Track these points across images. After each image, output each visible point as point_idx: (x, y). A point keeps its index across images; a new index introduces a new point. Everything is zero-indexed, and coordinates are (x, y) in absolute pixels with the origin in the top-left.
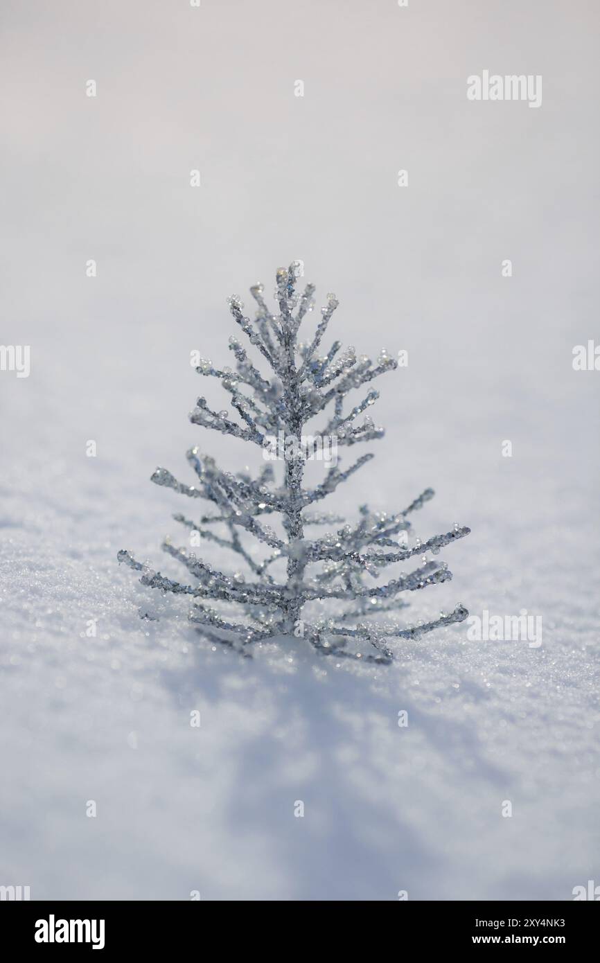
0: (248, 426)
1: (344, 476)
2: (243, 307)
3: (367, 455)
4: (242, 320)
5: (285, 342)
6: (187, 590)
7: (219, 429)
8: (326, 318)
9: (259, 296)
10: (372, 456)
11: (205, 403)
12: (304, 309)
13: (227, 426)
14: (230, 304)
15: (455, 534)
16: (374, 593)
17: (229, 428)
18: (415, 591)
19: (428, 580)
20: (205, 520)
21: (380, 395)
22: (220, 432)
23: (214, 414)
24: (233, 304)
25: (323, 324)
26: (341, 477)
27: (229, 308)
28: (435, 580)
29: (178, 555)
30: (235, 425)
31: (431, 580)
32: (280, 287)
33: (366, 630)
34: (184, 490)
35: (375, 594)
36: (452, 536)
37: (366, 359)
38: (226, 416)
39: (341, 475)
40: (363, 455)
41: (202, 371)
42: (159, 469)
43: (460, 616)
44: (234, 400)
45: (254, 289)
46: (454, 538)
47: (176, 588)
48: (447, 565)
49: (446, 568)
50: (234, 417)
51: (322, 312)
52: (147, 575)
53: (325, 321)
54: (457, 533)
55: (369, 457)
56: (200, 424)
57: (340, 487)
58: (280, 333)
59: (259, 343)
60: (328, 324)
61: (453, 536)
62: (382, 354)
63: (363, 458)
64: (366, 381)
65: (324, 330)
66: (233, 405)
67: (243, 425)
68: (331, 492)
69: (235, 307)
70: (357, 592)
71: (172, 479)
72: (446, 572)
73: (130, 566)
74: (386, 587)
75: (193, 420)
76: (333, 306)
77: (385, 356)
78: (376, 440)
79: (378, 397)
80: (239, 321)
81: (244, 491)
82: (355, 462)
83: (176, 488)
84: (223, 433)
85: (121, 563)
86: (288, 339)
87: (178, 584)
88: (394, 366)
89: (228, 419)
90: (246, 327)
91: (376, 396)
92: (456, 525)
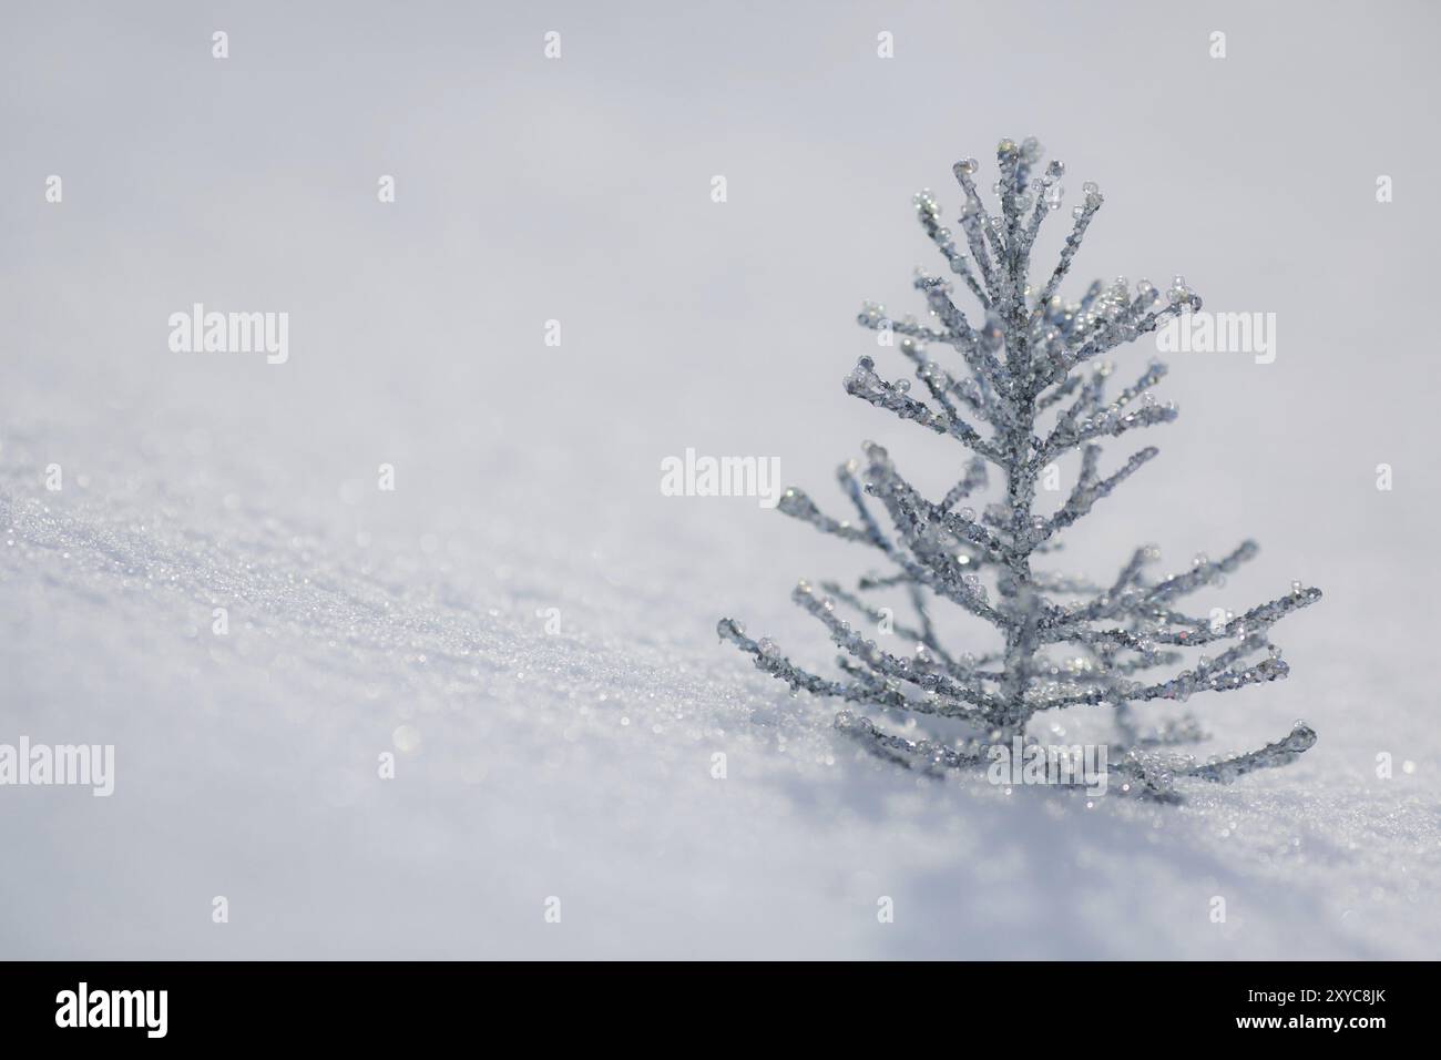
0: (945, 411)
1: (1107, 486)
2: (939, 212)
3: (1146, 450)
4: (937, 234)
5: (1010, 264)
6: (832, 690)
7: (895, 409)
8: (1081, 225)
9: (969, 181)
10: (1155, 451)
11: (873, 365)
12: (1043, 206)
13: (909, 406)
14: (919, 206)
15: (1295, 599)
16: (1153, 693)
17: (914, 410)
18: (1223, 693)
19: (1248, 675)
20: (865, 584)
21: (1170, 370)
22: (896, 414)
23: (886, 385)
24: (923, 207)
25: (1076, 235)
26: (1099, 487)
27: (916, 214)
28: (1259, 675)
29: (820, 612)
30: (922, 405)
31: (1253, 675)
32: (1004, 172)
33: (1137, 764)
34: (833, 528)
35: (1156, 696)
36: (1288, 603)
37: (1147, 288)
38: (906, 388)
39: (1101, 484)
40: (1140, 450)
41: (867, 322)
42: (792, 489)
43: (1301, 740)
44: (920, 369)
45: (961, 168)
46: (1294, 607)
47: (815, 686)
48: (1281, 651)
49: (1279, 657)
50: (919, 393)
51: (1074, 215)
52: (768, 652)
53: (1078, 230)
54: (1299, 597)
55: (1149, 453)
56: (864, 397)
57: (1099, 505)
58: (1001, 249)
59: (964, 272)
60: (1085, 235)
61: (1292, 602)
62: (1175, 284)
63: (1138, 455)
64: (1147, 330)
65: (1077, 245)
66: (919, 377)
67: (935, 408)
68: (1083, 514)
69: (926, 212)
70: (1124, 692)
71: (813, 510)
72: (1278, 663)
73: (738, 646)
74: (1173, 682)
75: (851, 390)
76: (1092, 206)
77: (1179, 288)
78: (1163, 425)
79: (1165, 373)
80: (932, 235)
81: (935, 510)
82: (1126, 463)
83: (817, 523)
84: (901, 416)
85: (724, 641)
86: (1015, 260)
87: (819, 679)
88: (1194, 306)
89: (910, 394)
90: (945, 245)
91: (1162, 371)
92: (1297, 585)
